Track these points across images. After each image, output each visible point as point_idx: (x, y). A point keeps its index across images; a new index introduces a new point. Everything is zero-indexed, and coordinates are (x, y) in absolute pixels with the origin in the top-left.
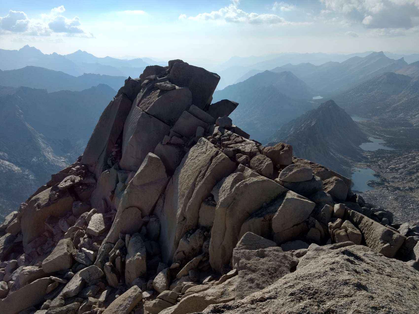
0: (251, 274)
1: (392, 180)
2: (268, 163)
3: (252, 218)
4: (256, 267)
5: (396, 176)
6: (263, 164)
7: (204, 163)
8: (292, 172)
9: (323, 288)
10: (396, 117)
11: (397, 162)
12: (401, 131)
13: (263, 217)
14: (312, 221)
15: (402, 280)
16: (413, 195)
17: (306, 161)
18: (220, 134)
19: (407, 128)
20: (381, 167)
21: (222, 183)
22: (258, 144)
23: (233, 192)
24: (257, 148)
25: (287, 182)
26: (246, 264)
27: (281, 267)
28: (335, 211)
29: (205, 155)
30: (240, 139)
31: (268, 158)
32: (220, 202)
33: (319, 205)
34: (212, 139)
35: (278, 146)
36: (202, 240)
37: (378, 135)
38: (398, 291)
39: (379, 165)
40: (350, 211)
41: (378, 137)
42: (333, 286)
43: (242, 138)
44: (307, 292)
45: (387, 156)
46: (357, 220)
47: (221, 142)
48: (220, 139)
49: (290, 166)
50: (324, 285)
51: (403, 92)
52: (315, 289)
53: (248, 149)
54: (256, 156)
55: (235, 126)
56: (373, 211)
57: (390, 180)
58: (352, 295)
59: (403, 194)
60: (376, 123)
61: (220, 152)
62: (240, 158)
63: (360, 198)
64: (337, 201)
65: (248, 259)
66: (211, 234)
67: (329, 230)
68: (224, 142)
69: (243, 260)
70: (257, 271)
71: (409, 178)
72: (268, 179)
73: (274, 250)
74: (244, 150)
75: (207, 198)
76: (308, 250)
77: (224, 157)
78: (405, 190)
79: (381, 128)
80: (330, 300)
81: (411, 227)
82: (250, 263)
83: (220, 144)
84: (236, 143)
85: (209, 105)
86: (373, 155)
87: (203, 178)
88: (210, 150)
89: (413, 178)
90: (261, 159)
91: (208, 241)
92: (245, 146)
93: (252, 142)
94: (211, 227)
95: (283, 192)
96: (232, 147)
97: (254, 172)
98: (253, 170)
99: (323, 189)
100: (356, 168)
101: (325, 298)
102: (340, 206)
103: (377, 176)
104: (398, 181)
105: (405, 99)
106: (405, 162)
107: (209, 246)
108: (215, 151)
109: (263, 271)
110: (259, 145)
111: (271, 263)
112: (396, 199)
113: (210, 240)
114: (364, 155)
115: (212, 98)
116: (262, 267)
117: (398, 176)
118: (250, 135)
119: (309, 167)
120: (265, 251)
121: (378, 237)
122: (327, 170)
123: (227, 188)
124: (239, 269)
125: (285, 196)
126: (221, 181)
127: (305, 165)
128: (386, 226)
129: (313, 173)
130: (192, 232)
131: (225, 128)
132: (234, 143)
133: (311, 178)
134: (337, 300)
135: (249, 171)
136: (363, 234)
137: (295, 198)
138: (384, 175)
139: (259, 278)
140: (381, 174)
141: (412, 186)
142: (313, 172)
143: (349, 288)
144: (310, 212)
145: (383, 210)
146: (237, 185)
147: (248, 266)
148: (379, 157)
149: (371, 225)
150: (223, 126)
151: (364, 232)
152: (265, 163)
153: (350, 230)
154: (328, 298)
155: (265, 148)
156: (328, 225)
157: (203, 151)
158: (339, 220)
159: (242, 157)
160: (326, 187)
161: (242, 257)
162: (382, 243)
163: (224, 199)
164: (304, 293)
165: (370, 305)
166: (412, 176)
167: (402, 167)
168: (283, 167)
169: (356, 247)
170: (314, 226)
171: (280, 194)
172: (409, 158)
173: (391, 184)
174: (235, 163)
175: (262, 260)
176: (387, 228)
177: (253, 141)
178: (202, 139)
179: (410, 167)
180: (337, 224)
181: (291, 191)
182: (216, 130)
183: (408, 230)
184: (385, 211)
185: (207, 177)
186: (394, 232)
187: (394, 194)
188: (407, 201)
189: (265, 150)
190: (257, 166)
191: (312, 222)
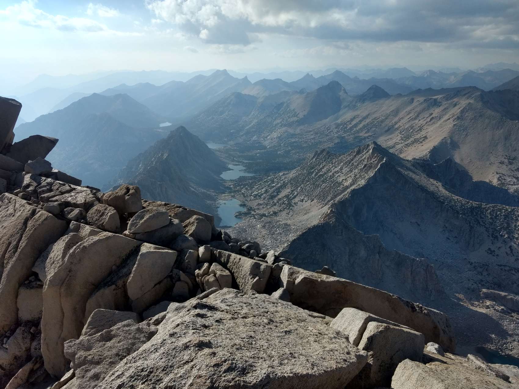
0: (95, 368)
1: (257, 207)
2: (111, 213)
3: (99, 289)
4: (101, 356)
5: (260, 202)
6: (104, 216)
7: (15, 230)
8: (143, 220)
9: (160, 363)
10: (250, 140)
11: (259, 188)
12: (258, 155)
13: (114, 284)
14: (176, 273)
15: (258, 318)
16: (278, 218)
17: (159, 202)
18: (35, 184)
19: (262, 151)
20: (245, 195)
21: (48, 253)
22: (94, 191)
23: (66, 262)
24: (93, 196)
25: (139, 233)
26: (86, 357)
27: (135, 344)
28: (200, 256)
29: (13, 218)
30: (67, 187)
31: (110, 207)
32: (49, 279)
33: (181, 253)
34: (22, 194)
35: (121, 189)
36: (28, 341)
37: (237, 161)
38: (250, 333)
39: (243, 194)
40: (217, 252)
41: (237, 163)
42: (172, 356)
43: (70, 186)
44: (139, 376)
45: (249, 182)
46: (224, 259)
47: (38, 196)
48: (35, 191)
49: (139, 213)
50: (162, 359)
51: (252, 113)
52: (150, 367)
53: (80, 199)
54: (94, 207)
55: (56, 171)
56: (241, 246)
57: (255, 208)
58: (193, 359)
59: (269, 220)
60: (232, 148)
61: (38, 210)
62: (71, 214)
63: (226, 234)
64: (200, 242)
65: (89, 349)
66: (40, 328)
67: (197, 280)
68: (43, 195)
69: (81, 353)
70: (103, 361)
71: (271, 202)
72: (114, 234)
73: (124, 326)
74: (75, 201)
75: (27, 278)
76: (168, 313)
77: (46, 216)
78: (270, 216)
79: (238, 153)
80: (168, 375)
81: (277, 254)
82: (92, 353)
83: (38, 198)
84: (62, 193)
85: (10, 145)
86: (236, 184)
87: (15, 252)
88: (21, 209)
89: (275, 201)
90: (101, 210)
91: (38, 339)
92: (76, 196)
93: (85, 189)
94: (40, 318)
95: (135, 246)
96: (57, 201)
97: (94, 229)
98: (93, 227)
99: (184, 232)
100: (220, 201)
101: (162, 375)
102: (205, 248)
103: (243, 205)
104: (263, 208)
105: (256, 121)
106: (265, 187)
107: (41, 346)
108: (30, 210)
109: (111, 358)
110: (96, 193)
111: (121, 344)
112: (264, 227)
113: (41, 337)
114: (227, 184)
115: (14, 135)
116: (109, 353)
117: (261, 202)
118: (81, 181)
119: (163, 209)
120: (112, 331)
121: (247, 273)
122: (186, 209)
123: (57, 258)
124: (77, 367)
125: (139, 250)
126: (47, 250)
127: (158, 208)
128: (255, 259)
129: (170, 216)
130: (10, 334)
131: (41, 175)
132: (59, 194)
133: (168, 223)
134: (176, 372)
135: (87, 229)
136: (232, 274)
137: (152, 250)
138: (249, 204)
139: (107, 369)
140: (246, 203)
141: (276, 210)
142: (170, 214)
143: (189, 352)
144: (172, 264)
145: (249, 242)
146: (71, 251)
147: (88, 360)
148: (241, 185)
149: (239, 262)
150: (39, 172)
151: (234, 272)
152: (107, 214)
153: (218, 273)
154: (165, 374)
155: (104, 194)
156: (195, 273)
157: (9, 212)
158: (206, 265)
159: (74, 212)
160: (187, 230)
161: (79, 350)
162: (251, 279)
163: (53, 274)
164: (136, 379)
165: (212, 363)
166: (274, 200)
167: (264, 192)
168: (131, 215)
169: (221, 293)
170: (179, 280)
171: (132, 250)
172: (269, 181)
173: (257, 211)
174: (65, 222)
175: (109, 344)
176: (256, 260)
177: (88, 187)
178: (4, 195)
179: (271, 191)
180: (204, 270)
181: (146, 243)
182: (27, 179)
183: (274, 257)
184: (252, 243)
185: (22, 250)
186: (261, 263)
187: (261, 222)
188: (273, 226)
189: (104, 198)
190: (97, 220)
191: (176, 275)
